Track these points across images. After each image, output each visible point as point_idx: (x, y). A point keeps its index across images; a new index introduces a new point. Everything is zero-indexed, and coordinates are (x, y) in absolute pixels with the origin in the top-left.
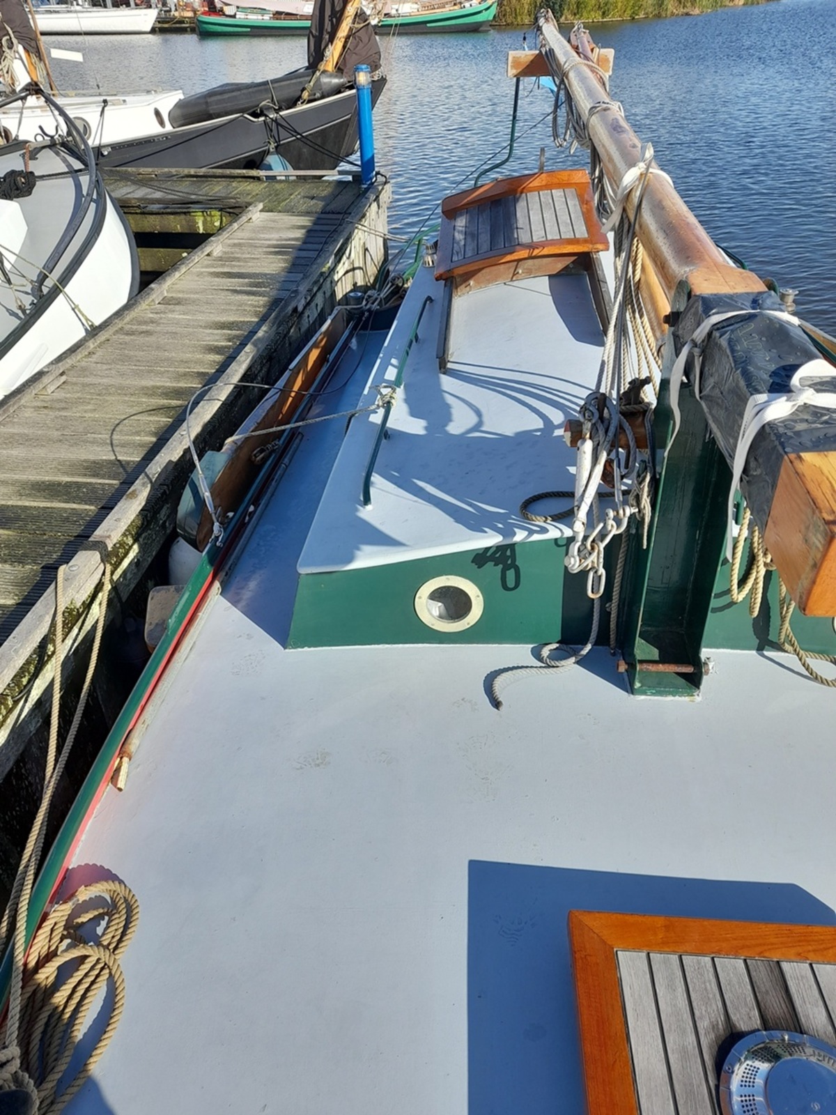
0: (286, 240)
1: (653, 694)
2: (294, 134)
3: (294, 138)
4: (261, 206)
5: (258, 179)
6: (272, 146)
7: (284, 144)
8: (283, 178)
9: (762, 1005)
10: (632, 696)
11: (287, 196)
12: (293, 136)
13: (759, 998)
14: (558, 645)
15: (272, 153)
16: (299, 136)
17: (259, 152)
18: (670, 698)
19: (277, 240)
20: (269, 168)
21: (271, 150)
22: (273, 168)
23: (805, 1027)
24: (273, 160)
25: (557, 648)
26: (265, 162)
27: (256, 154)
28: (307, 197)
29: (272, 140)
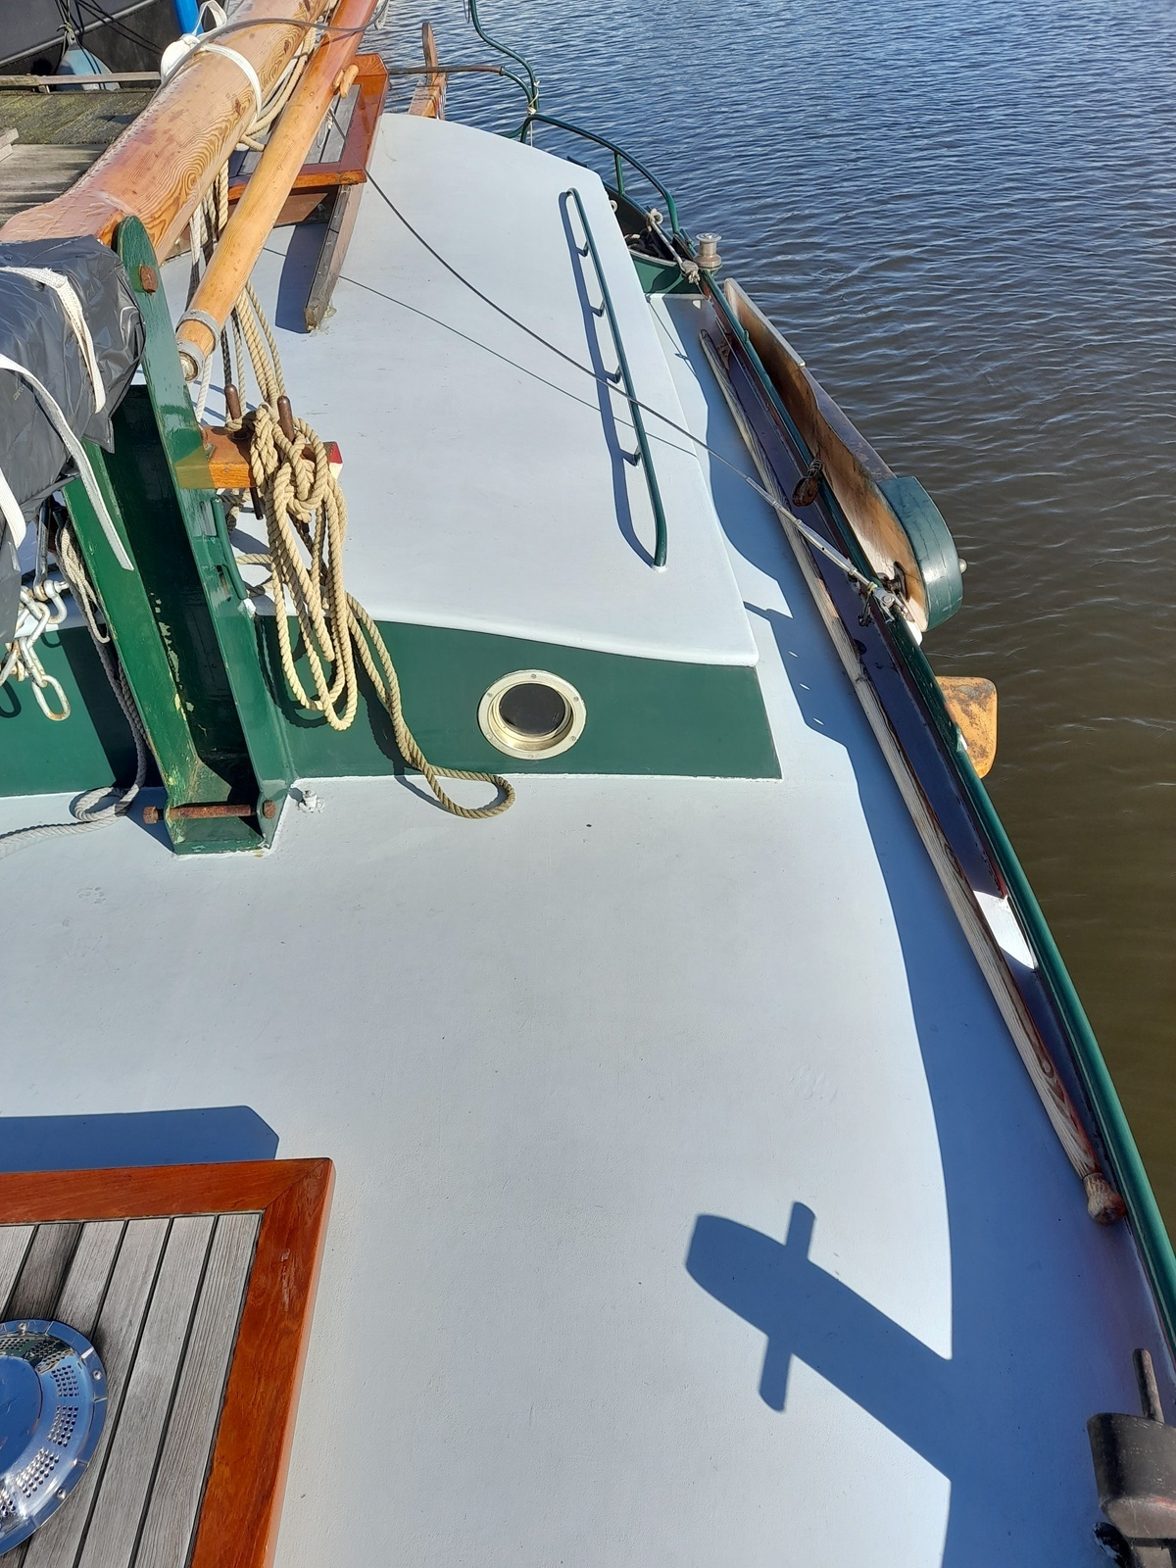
0: (40, 188)
1: (203, 851)
2: (101, 15)
3: (99, 23)
4: (14, 134)
5: (36, 89)
6: (71, 36)
7: (91, 31)
8: (96, 87)
9: (21, 1287)
10: (176, 856)
11: (71, 118)
12: (100, 19)
13: (23, 1277)
14: (110, 790)
15: (73, 48)
16: (107, 20)
17: (53, 46)
18: (229, 854)
19: (26, 189)
20: (70, 71)
21: (71, 42)
22: (75, 71)
23: (62, 1310)
24: (75, 58)
25: (109, 795)
26: (63, 63)
27: (46, 49)
28: (101, 118)
29: (69, 26)
